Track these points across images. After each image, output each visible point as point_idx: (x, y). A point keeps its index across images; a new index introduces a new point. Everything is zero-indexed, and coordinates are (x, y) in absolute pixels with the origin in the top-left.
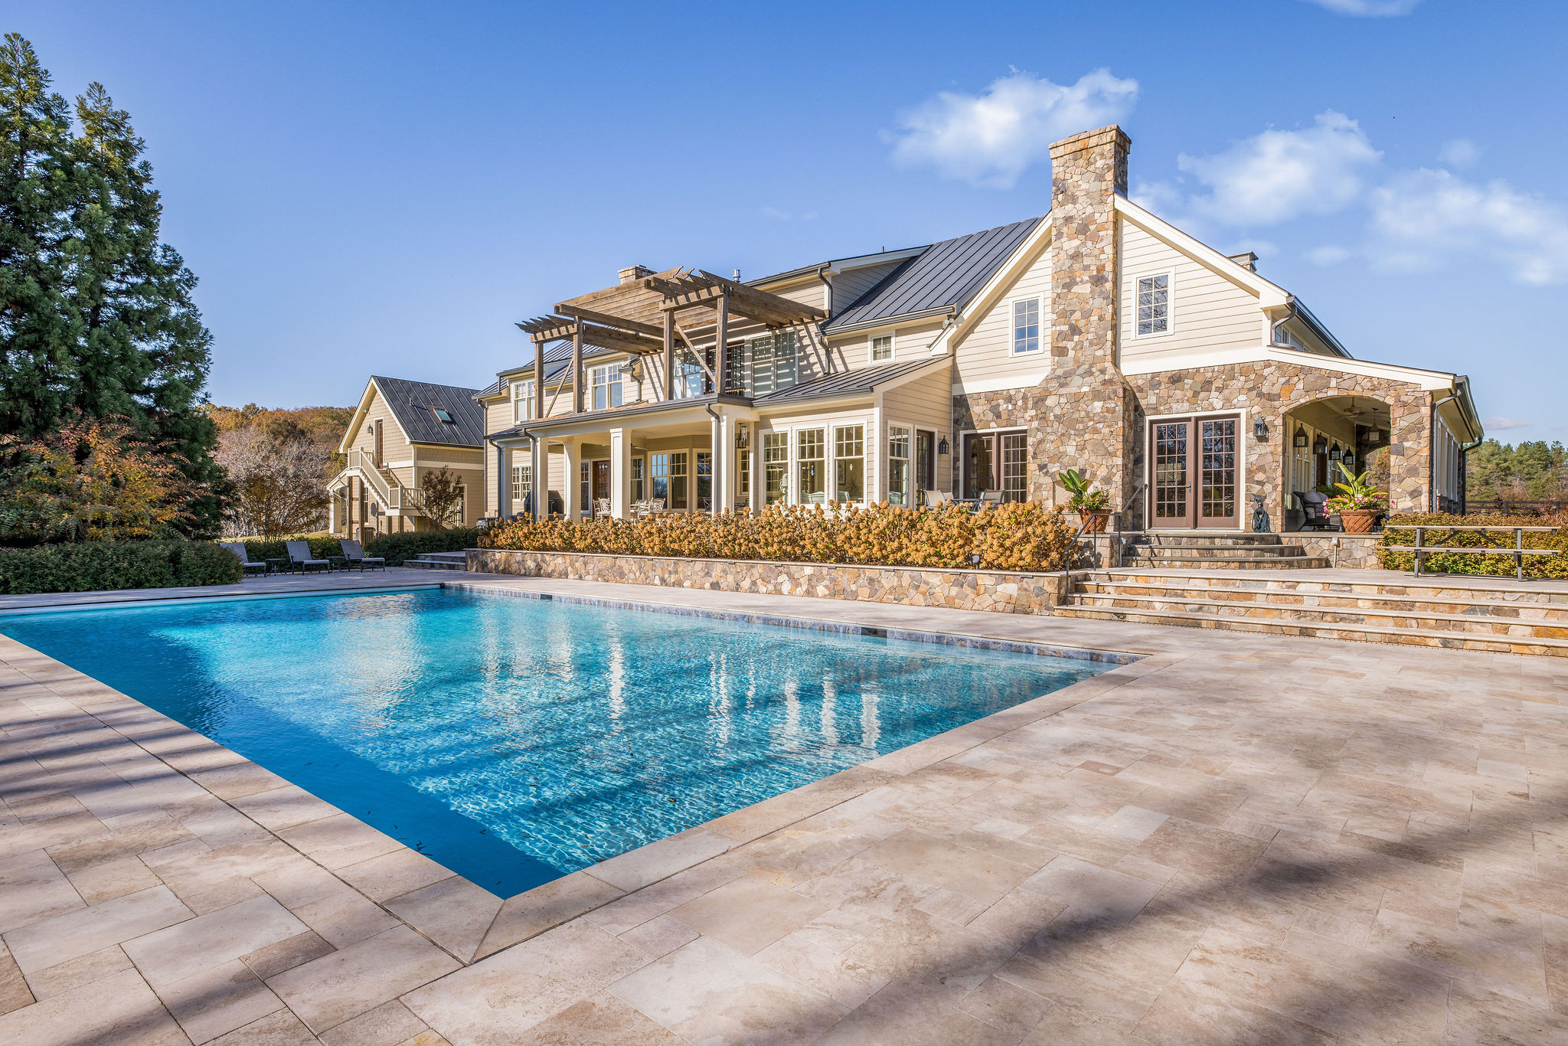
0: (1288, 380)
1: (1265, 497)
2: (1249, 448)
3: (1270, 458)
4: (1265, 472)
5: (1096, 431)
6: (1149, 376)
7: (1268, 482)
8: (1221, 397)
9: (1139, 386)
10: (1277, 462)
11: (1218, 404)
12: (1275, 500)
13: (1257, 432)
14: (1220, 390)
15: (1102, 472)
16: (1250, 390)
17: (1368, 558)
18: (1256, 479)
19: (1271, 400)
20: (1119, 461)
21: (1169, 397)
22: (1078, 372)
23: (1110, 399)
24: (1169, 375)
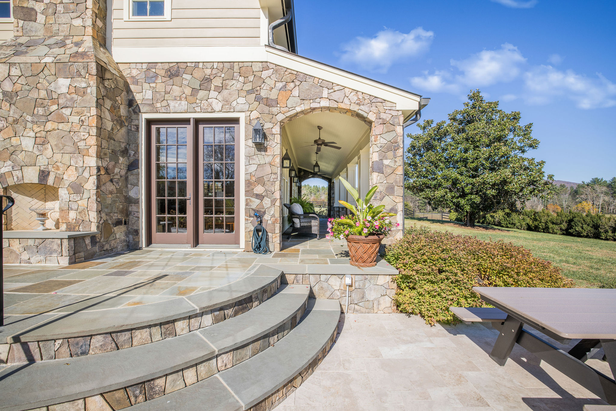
0: (285, 86)
1: (264, 213)
2: (249, 157)
3: (268, 169)
4: (263, 185)
5: (62, 120)
6: (145, 66)
7: (267, 196)
8: (220, 98)
9: (133, 77)
10: (275, 174)
11: (217, 106)
12: (273, 216)
13: (255, 138)
14: (220, 89)
15: (70, 176)
16: (249, 92)
17: (382, 300)
18: (255, 192)
19: (269, 106)
20: (92, 161)
21: (166, 93)
22: (47, 42)
23: (80, 75)
24: (167, 66)
